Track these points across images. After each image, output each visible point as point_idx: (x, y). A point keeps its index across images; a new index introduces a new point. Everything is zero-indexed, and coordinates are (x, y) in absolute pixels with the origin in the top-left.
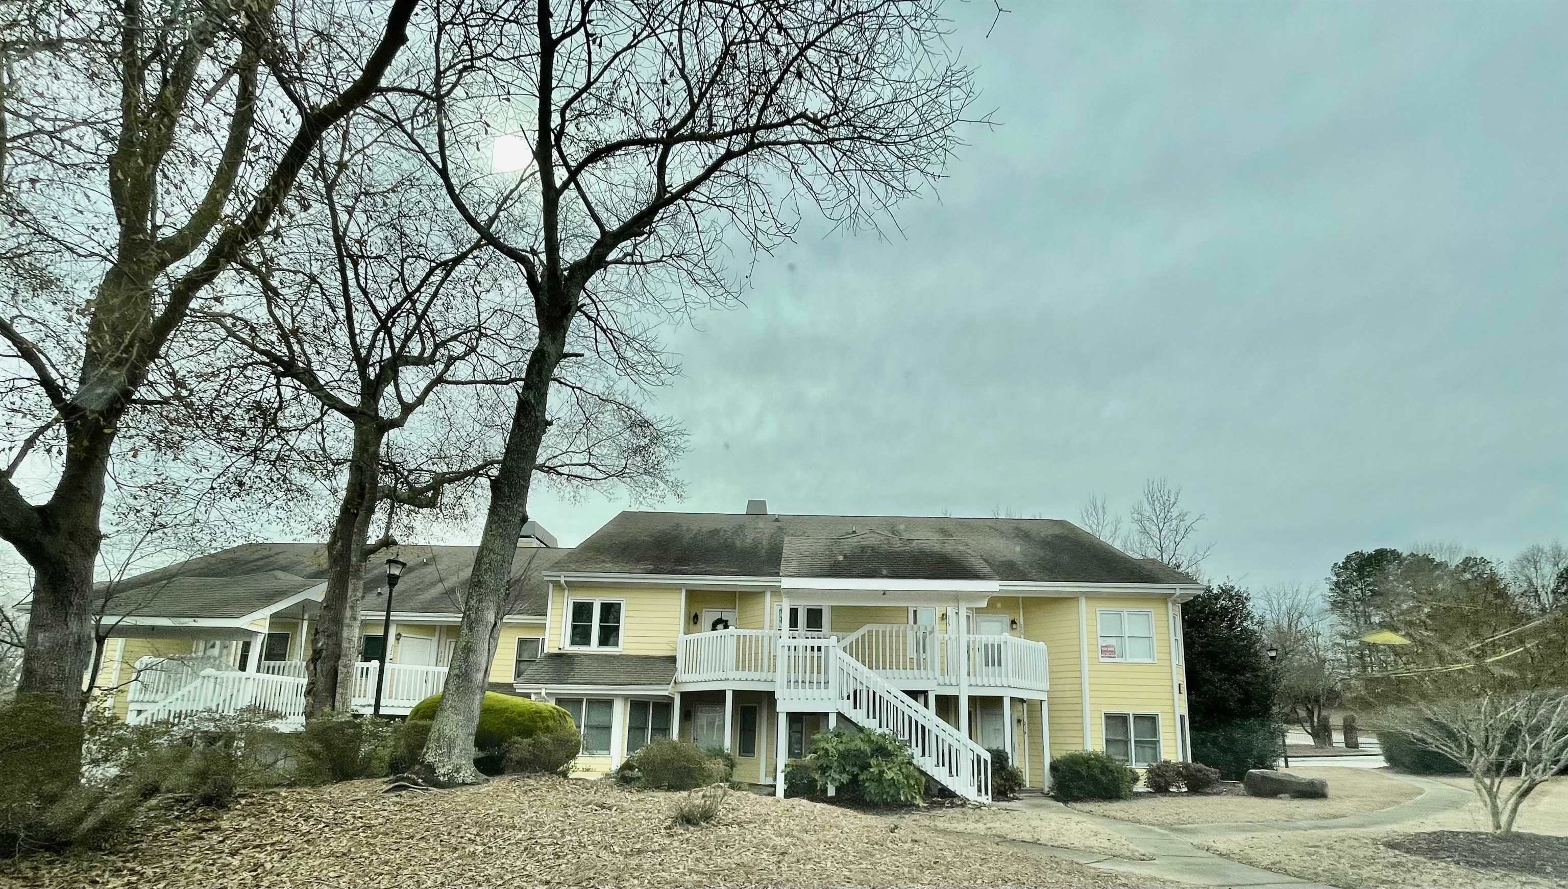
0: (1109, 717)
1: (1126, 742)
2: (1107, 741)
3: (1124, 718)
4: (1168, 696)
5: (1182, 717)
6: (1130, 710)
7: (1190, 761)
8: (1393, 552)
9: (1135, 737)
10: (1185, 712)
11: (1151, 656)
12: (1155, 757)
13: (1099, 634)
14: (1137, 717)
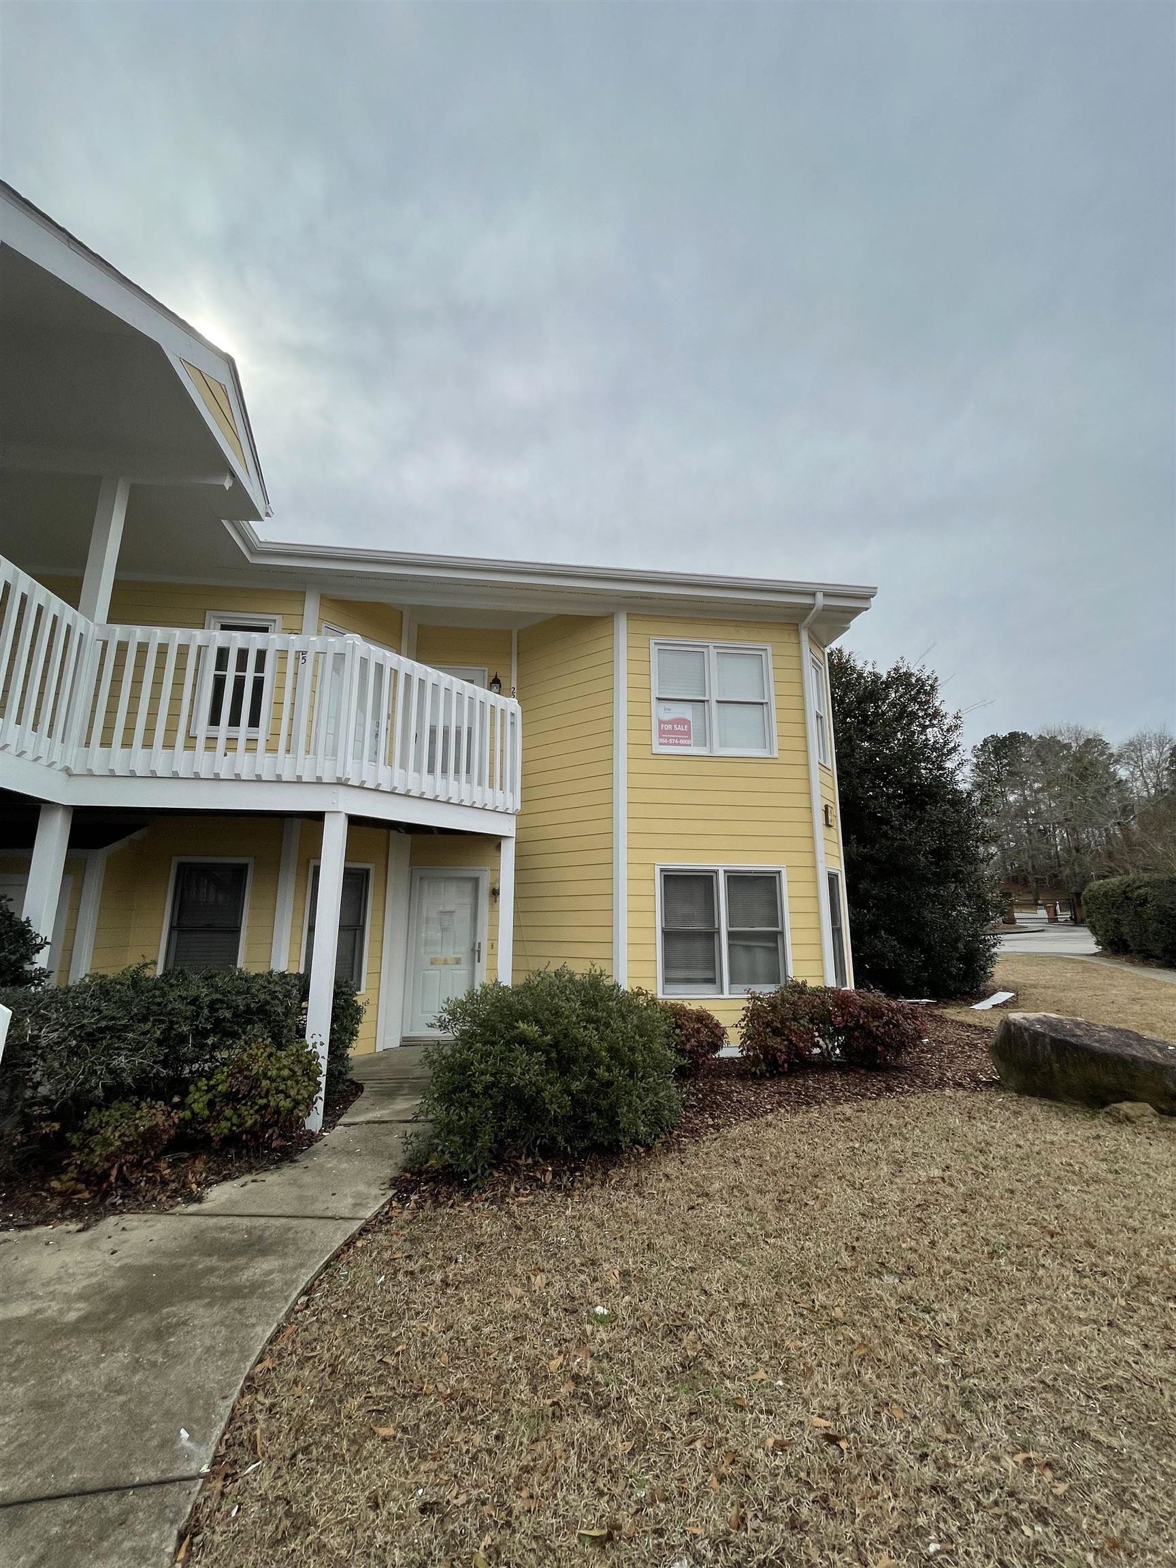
0: (674, 881)
1: (711, 936)
2: (668, 935)
3: (705, 880)
4: (803, 830)
5: (833, 879)
6: (721, 863)
7: (850, 985)
8: (1024, 735)
9: (731, 923)
10: (839, 867)
11: (766, 743)
12: (775, 972)
13: (655, 693)
14: (736, 880)
